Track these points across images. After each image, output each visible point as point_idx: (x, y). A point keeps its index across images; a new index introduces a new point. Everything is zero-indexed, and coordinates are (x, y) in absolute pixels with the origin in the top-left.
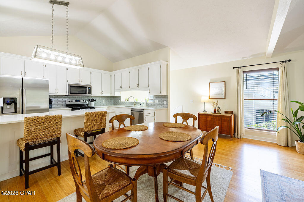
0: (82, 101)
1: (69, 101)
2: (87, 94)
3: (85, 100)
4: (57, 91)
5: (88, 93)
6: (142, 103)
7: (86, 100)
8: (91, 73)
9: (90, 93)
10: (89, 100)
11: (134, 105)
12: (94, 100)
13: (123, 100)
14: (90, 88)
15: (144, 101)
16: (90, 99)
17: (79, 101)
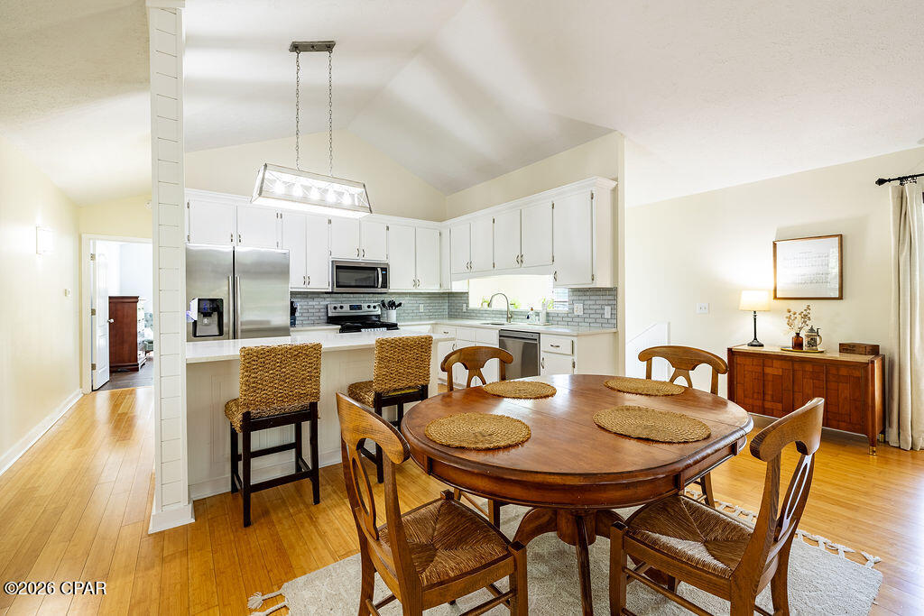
0: (365, 306)
1: (335, 308)
2: (377, 287)
3: (372, 305)
4: (307, 280)
5: (379, 286)
6: (531, 312)
7: (376, 304)
8: (388, 228)
9: (385, 285)
10: (384, 305)
11: (509, 318)
12: (397, 303)
13: (474, 303)
14: (384, 269)
15: (538, 308)
16: (386, 303)
17: (359, 307)
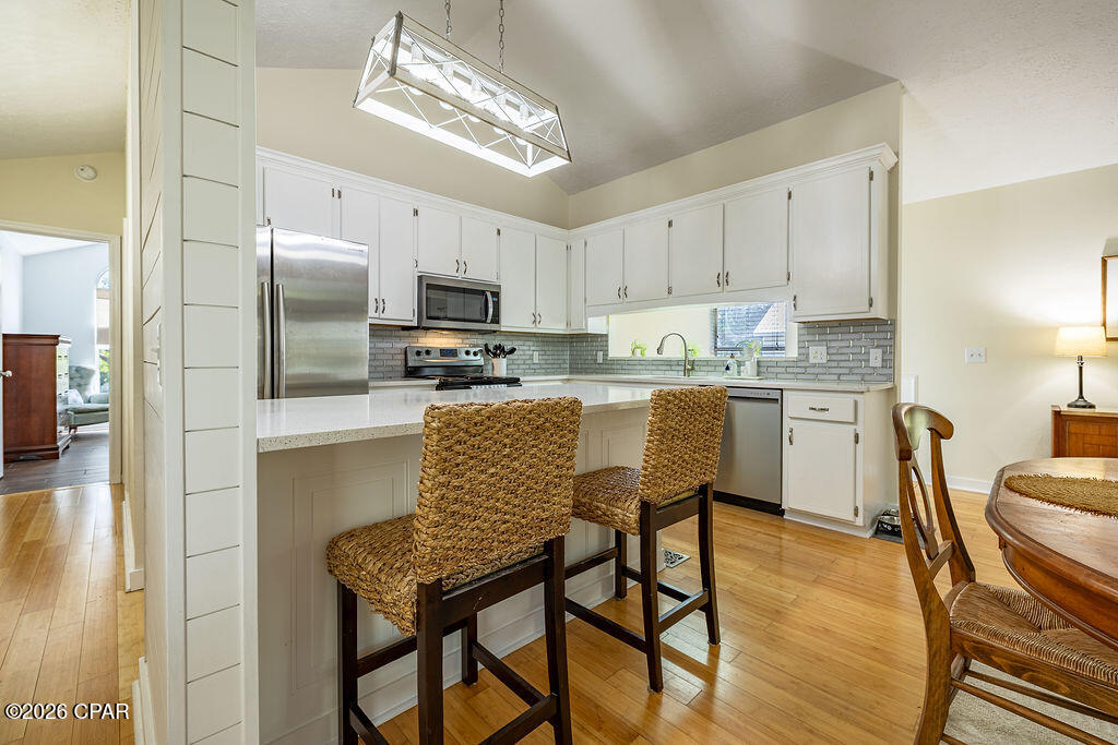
0: (462, 352)
1: (418, 353)
2: (485, 322)
3: (472, 350)
5: (489, 321)
7: (477, 350)
8: (499, 232)
9: (496, 319)
10: (488, 351)
11: (687, 372)
12: (507, 348)
14: (496, 295)
16: (491, 348)
17: (455, 354)
